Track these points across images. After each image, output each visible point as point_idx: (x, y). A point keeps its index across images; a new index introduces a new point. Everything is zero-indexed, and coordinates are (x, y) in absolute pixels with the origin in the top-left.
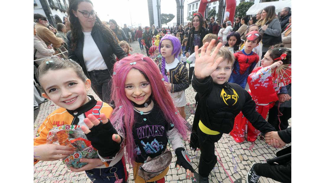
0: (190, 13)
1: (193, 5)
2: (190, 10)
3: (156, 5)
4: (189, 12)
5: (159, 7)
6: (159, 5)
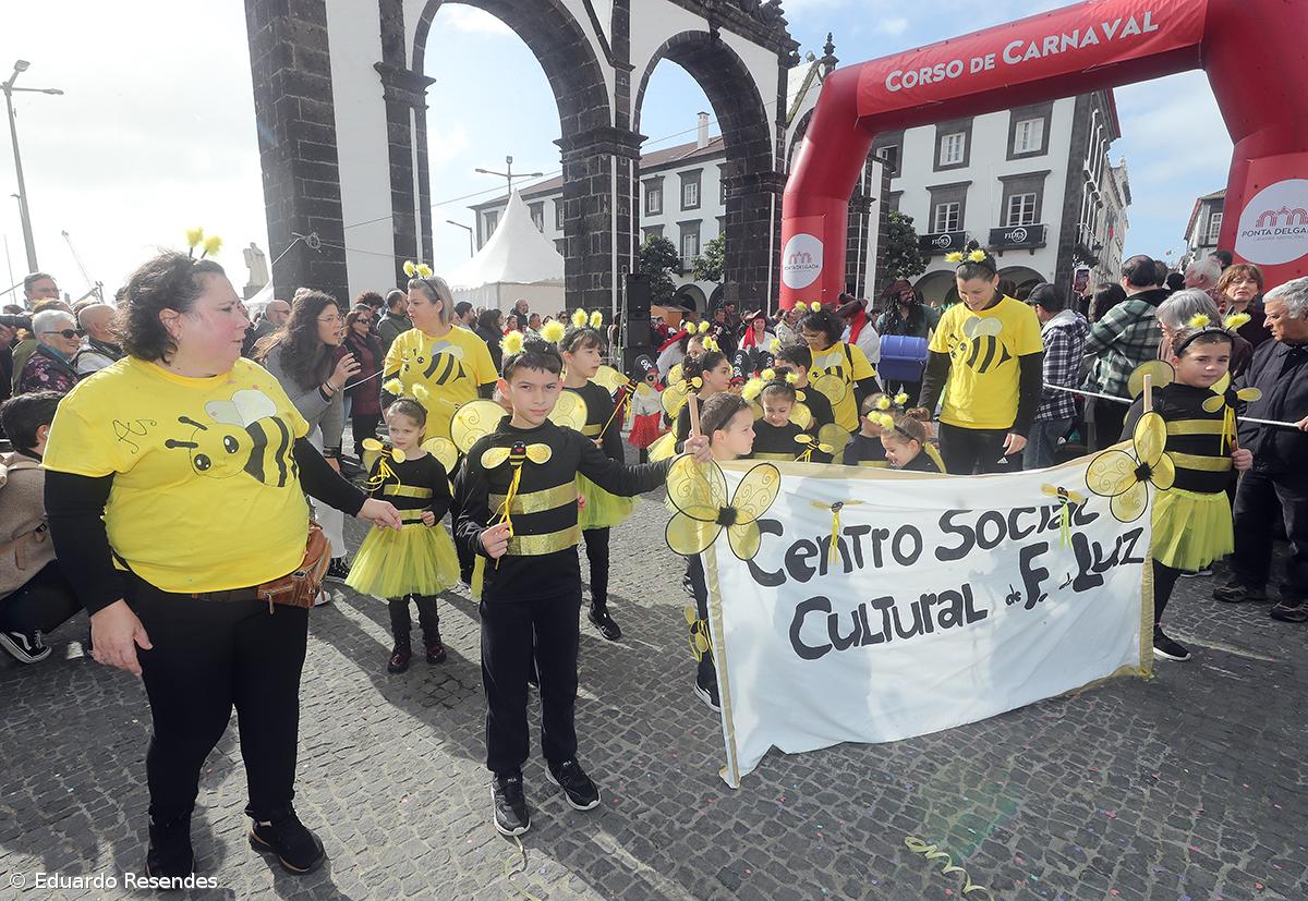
5: (401, 88)
6: (409, 67)
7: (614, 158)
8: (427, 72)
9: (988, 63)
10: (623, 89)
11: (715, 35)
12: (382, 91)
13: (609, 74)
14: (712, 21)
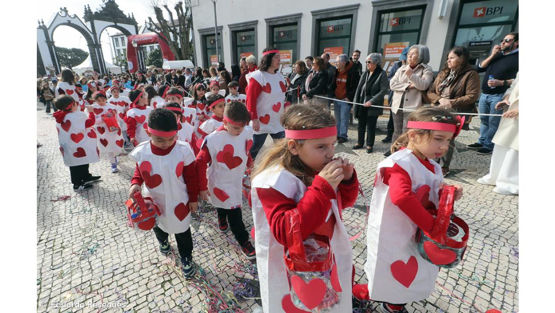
0: (119, 51)
1: (121, 38)
2: (117, 46)
3: (45, 40)
4: (117, 48)
5: (50, 43)
6: (51, 40)
7: (96, 49)
8: (54, 40)
9: (141, 40)
10: (95, 37)
11: (116, 25)
12: (46, 44)
13: (92, 36)
14: (115, 23)
